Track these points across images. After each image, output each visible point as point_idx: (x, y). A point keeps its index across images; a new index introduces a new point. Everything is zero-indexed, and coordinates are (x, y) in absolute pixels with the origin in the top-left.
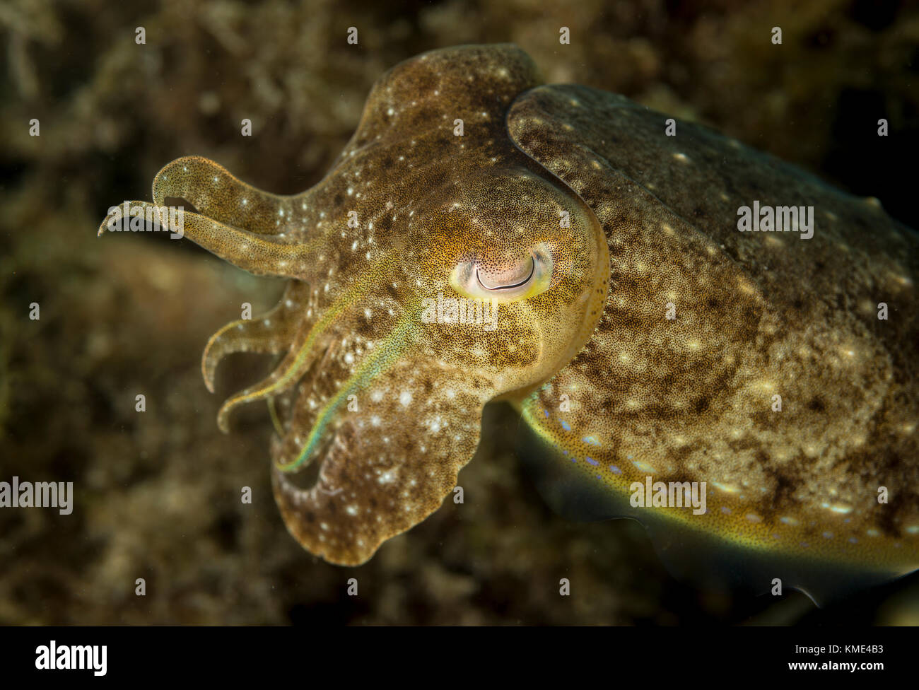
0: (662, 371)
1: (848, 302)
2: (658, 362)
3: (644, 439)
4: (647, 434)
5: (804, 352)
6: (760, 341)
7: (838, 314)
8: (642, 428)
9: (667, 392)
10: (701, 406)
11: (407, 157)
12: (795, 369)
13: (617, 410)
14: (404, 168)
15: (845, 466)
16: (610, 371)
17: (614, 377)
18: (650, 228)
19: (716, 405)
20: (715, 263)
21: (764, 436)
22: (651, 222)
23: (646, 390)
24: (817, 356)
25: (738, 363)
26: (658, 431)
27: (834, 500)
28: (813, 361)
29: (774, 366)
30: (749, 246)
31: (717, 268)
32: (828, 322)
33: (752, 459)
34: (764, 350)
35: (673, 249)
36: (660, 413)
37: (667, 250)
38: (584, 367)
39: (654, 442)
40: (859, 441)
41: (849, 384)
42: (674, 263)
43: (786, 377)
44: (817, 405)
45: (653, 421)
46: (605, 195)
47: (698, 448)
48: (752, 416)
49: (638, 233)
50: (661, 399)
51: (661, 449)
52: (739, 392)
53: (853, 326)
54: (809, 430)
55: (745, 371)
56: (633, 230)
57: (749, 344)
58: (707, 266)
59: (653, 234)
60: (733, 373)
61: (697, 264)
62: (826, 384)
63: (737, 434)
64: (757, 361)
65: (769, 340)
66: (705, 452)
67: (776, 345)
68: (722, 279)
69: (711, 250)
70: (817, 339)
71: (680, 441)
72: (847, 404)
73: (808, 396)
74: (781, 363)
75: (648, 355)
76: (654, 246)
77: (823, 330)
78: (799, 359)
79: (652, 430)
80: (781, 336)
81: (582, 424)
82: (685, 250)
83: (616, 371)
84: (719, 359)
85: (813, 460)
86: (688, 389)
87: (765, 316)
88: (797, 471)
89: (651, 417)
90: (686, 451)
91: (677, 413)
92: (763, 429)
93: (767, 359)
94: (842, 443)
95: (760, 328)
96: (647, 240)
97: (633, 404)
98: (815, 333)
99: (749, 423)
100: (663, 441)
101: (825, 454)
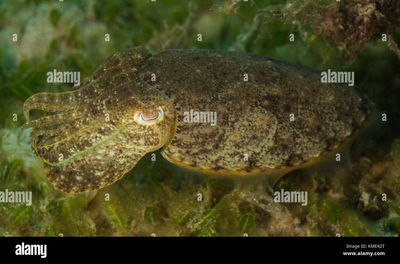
0: (200, 140)
1: (259, 103)
2: (198, 138)
3: (203, 160)
4: (203, 158)
5: (246, 123)
6: (230, 124)
7: (256, 108)
8: (201, 157)
9: (204, 145)
10: (216, 147)
11: (113, 82)
12: (244, 129)
13: (191, 153)
14: (112, 85)
15: (269, 153)
16: (184, 144)
17: (186, 145)
18: (187, 99)
19: (221, 145)
20: (210, 104)
21: (240, 150)
22: (187, 97)
23: (197, 146)
24: (250, 123)
25: (224, 132)
26: (206, 157)
27: (270, 164)
28: (249, 125)
29: (237, 130)
30: (222, 95)
31: (211, 105)
32: (252, 112)
33: (239, 158)
34: (232, 126)
35: (195, 103)
36: (205, 151)
37: (194, 104)
38: (175, 144)
39: (206, 160)
40: (271, 144)
41: (263, 129)
42: (197, 108)
43: (242, 132)
44: (254, 137)
45: (204, 154)
46: (172, 93)
47: (221, 159)
48: (234, 146)
49: (184, 102)
50: (203, 147)
51: (209, 162)
52: (227, 140)
53: (261, 111)
54: (254, 146)
55: (227, 134)
56: (182, 102)
57: (227, 126)
58: (208, 105)
59: (188, 101)
60: (224, 135)
61: (204, 106)
62: (255, 131)
63: (231, 152)
64: (231, 130)
65: (233, 122)
66: (224, 160)
67: (236, 124)
68: (214, 108)
69: (209, 100)
70: (249, 118)
71: (214, 158)
72: (264, 135)
73: (250, 136)
74: (239, 129)
75: (194, 137)
76: (189, 104)
77: (251, 115)
78: (244, 126)
79: (205, 157)
80: (237, 120)
81: (182, 159)
82: (200, 103)
83: (185, 143)
84: (218, 132)
85: (259, 154)
86: (211, 143)
87: (230, 116)
88: (255, 158)
89: (202, 153)
90: (217, 161)
91: (210, 150)
92: (239, 149)
93: (234, 128)
94: (266, 146)
95: (229, 120)
96: (187, 103)
97: (195, 151)
98: (248, 117)
99: (234, 148)
100: (209, 159)
101: (262, 151)
